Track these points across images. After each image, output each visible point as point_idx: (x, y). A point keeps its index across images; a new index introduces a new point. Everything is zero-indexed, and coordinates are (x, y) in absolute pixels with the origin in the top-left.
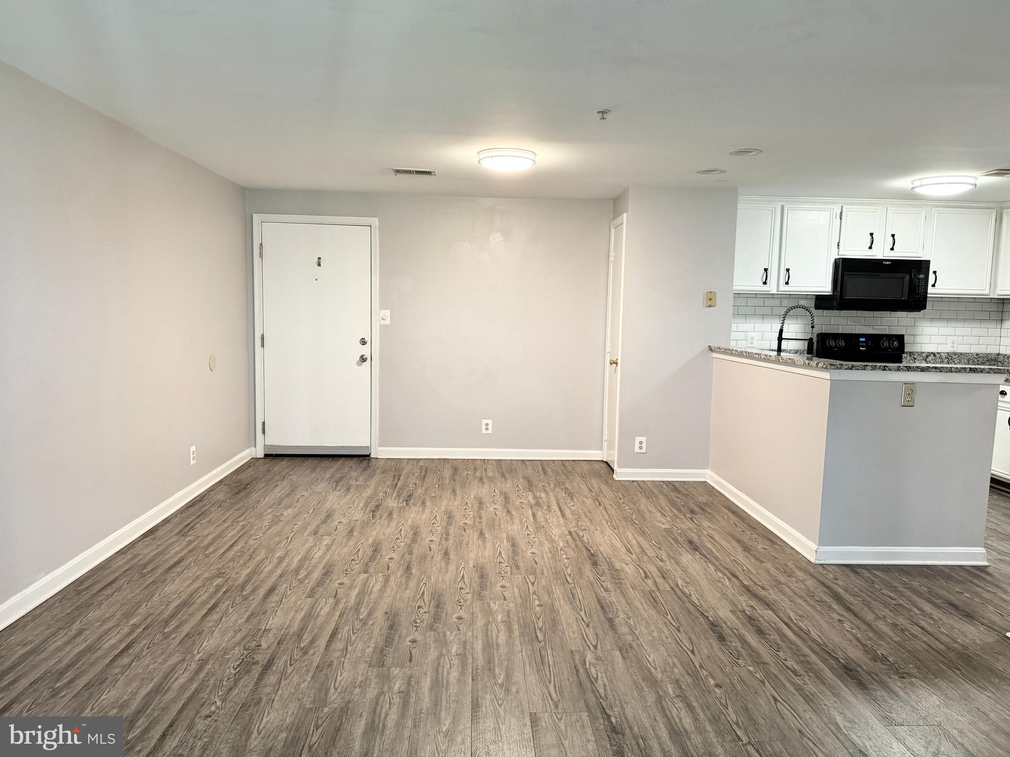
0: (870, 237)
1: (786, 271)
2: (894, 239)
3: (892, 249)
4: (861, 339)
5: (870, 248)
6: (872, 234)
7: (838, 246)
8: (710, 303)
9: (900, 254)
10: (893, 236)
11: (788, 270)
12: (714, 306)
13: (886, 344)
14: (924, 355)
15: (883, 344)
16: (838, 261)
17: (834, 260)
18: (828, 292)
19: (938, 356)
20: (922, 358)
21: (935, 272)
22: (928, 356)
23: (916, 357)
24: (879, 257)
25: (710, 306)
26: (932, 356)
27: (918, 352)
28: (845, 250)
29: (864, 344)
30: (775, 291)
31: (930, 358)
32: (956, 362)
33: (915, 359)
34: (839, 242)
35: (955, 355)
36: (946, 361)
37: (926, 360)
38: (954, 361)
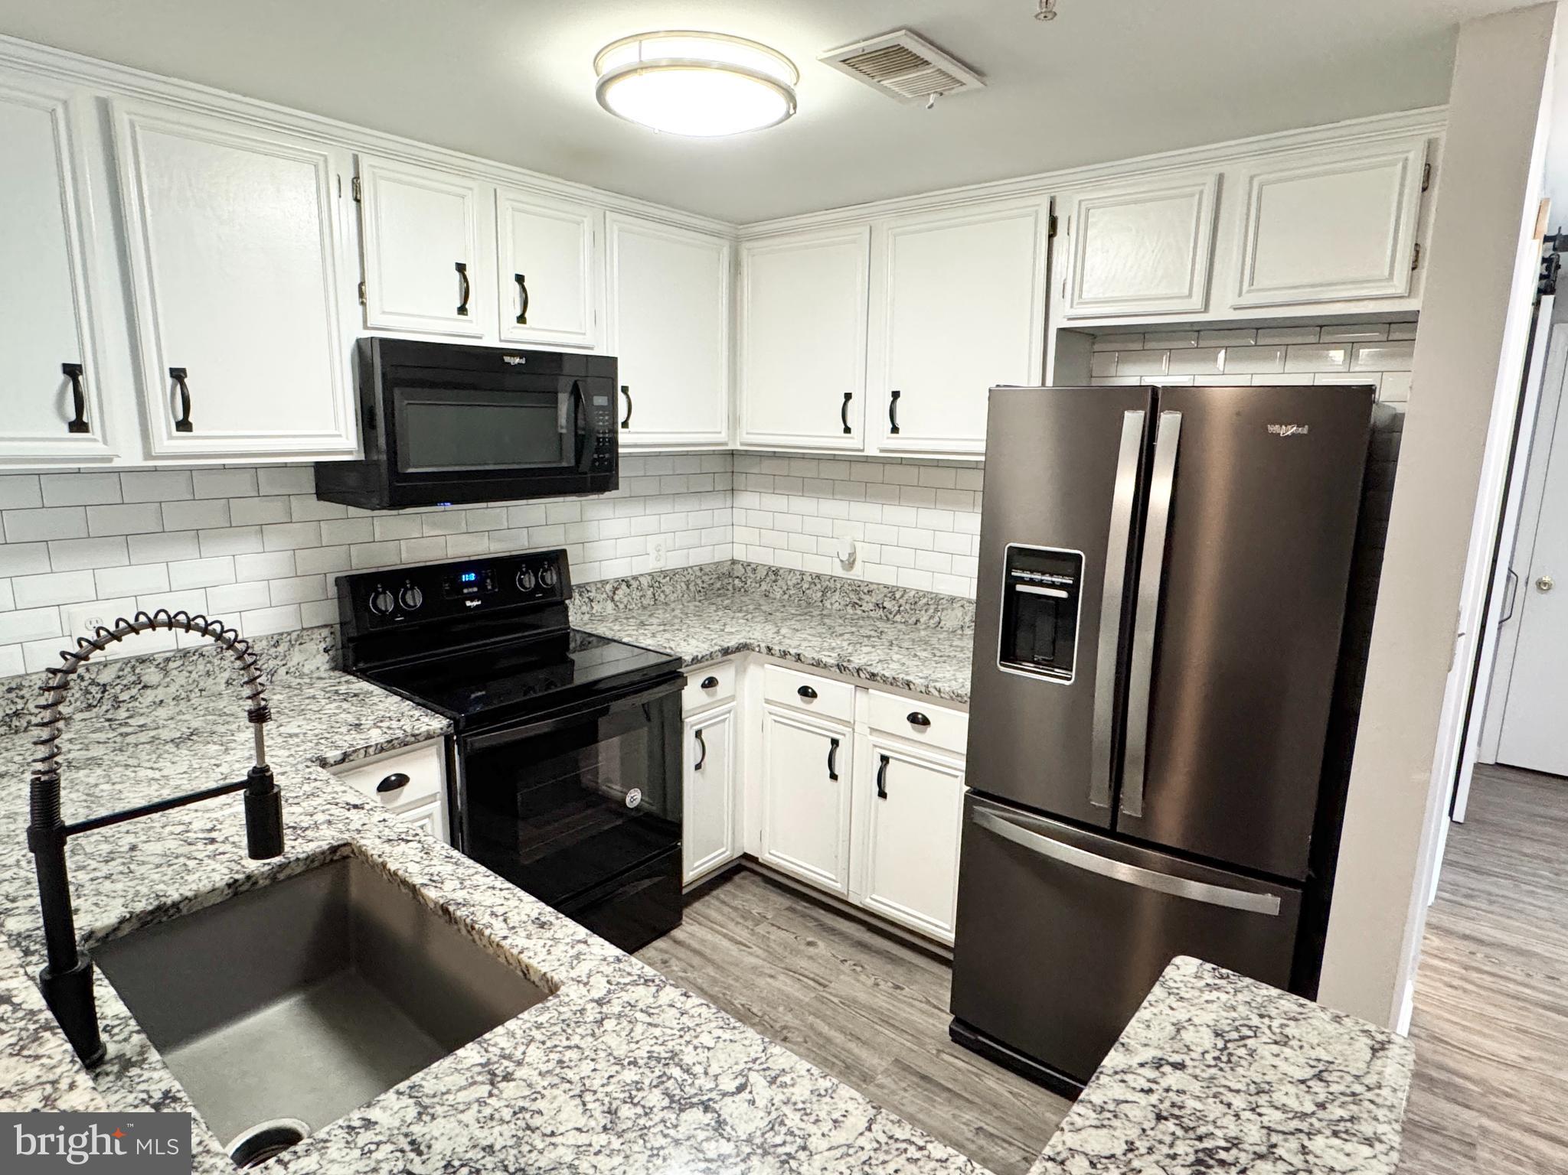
0: (457, 275)
1: (169, 381)
2: (524, 289)
3: (521, 319)
4: (465, 578)
5: (462, 310)
6: (461, 268)
7: (361, 295)
9: (538, 335)
10: (520, 279)
11: (178, 375)
13: (529, 581)
14: (608, 587)
15: (521, 580)
16: (363, 344)
17: (353, 342)
18: (350, 453)
19: (635, 584)
20: (605, 596)
21: (625, 390)
22: (617, 589)
23: (592, 595)
24: (490, 340)
26: (624, 586)
27: (595, 583)
28: (384, 313)
29: (475, 589)
30: (130, 455)
31: (620, 592)
32: (667, 592)
33: (591, 601)
34: (362, 284)
35: (665, 577)
36: (649, 593)
37: (613, 600)
38: (663, 592)
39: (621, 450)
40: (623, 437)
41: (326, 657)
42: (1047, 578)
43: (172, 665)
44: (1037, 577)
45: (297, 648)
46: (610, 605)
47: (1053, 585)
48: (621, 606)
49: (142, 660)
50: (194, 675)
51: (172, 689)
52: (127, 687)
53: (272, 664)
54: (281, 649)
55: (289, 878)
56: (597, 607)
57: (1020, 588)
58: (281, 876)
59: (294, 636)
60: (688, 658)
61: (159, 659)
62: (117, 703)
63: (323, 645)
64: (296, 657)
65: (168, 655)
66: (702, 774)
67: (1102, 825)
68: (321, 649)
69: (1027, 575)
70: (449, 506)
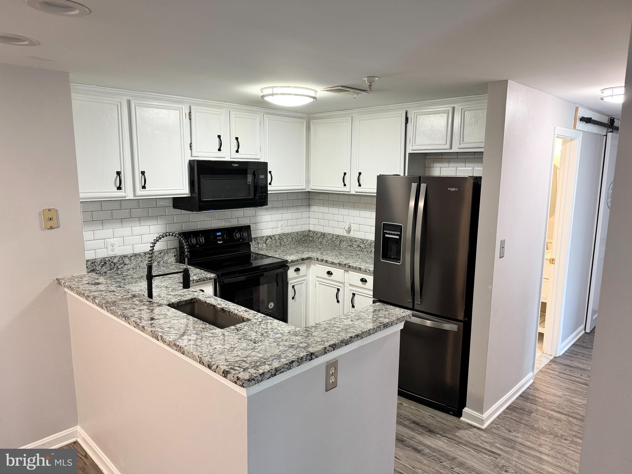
0: (218, 139)
1: (141, 175)
2: (238, 142)
3: (237, 151)
4: (218, 234)
5: (219, 150)
6: (219, 137)
7: (191, 147)
8: (50, 223)
9: (242, 156)
10: (237, 139)
11: (143, 173)
12: (58, 227)
13: (238, 235)
14: (264, 239)
15: (235, 235)
16: (190, 161)
17: (188, 161)
18: (187, 194)
19: (273, 238)
20: (263, 242)
21: (270, 172)
22: (267, 239)
23: (259, 241)
24: (228, 159)
25: (51, 228)
26: (269, 239)
27: (260, 237)
28: (197, 152)
29: (221, 238)
30: (131, 196)
31: (268, 241)
32: (285, 241)
33: (258, 243)
34: (191, 144)
35: (284, 236)
36: (279, 241)
37: (266, 243)
38: (283, 241)
39: (268, 192)
40: (269, 188)
41: (175, 258)
42: (393, 232)
43: (132, 258)
44: (390, 232)
45: (166, 255)
46: (265, 245)
47: (395, 235)
48: (269, 246)
49: (125, 256)
50: (138, 262)
51: (132, 265)
52: (120, 264)
53: (159, 259)
54: (162, 255)
55: (181, 305)
56: (260, 246)
57: (386, 236)
58: (180, 305)
59: (166, 251)
60: (290, 261)
61: (129, 256)
62: (118, 269)
63: (174, 254)
64: (166, 258)
65: (131, 255)
66: (295, 301)
67: (411, 307)
68: (173, 256)
69: (388, 232)
70: (212, 211)
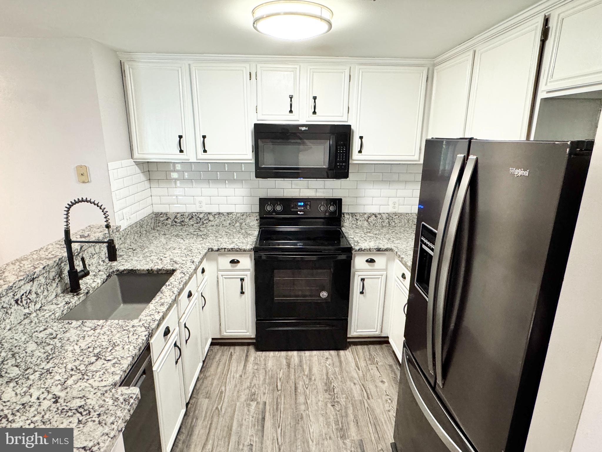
0: (289, 99)
1: (202, 138)
2: (315, 102)
3: (313, 113)
4: (299, 204)
5: (291, 111)
7: (256, 110)
8: (83, 178)
9: (322, 119)
10: (315, 98)
11: (205, 137)
12: (88, 182)
13: (324, 208)
14: (366, 216)
15: (320, 208)
16: (256, 125)
17: (253, 125)
19: (379, 216)
20: (364, 219)
22: (370, 217)
23: (358, 218)
24: (302, 122)
25: (84, 182)
26: (373, 216)
27: (359, 213)
28: (262, 115)
29: (303, 208)
30: (193, 160)
31: (371, 219)
32: (396, 222)
33: (357, 220)
34: (257, 106)
35: (395, 216)
36: (387, 221)
37: (367, 221)
38: (394, 222)
41: (257, 222)
43: (216, 216)
45: (248, 218)
46: (366, 223)
48: (371, 224)
49: (209, 213)
50: (221, 220)
51: (216, 222)
52: (205, 220)
53: (241, 221)
54: (244, 217)
56: (359, 223)
59: (248, 214)
60: (357, 248)
61: (213, 214)
62: (203, 224)
63: (256, 218)
64: (248, 220)
65: (216, 213)
66: (364, 296)
68: (255, 219)
